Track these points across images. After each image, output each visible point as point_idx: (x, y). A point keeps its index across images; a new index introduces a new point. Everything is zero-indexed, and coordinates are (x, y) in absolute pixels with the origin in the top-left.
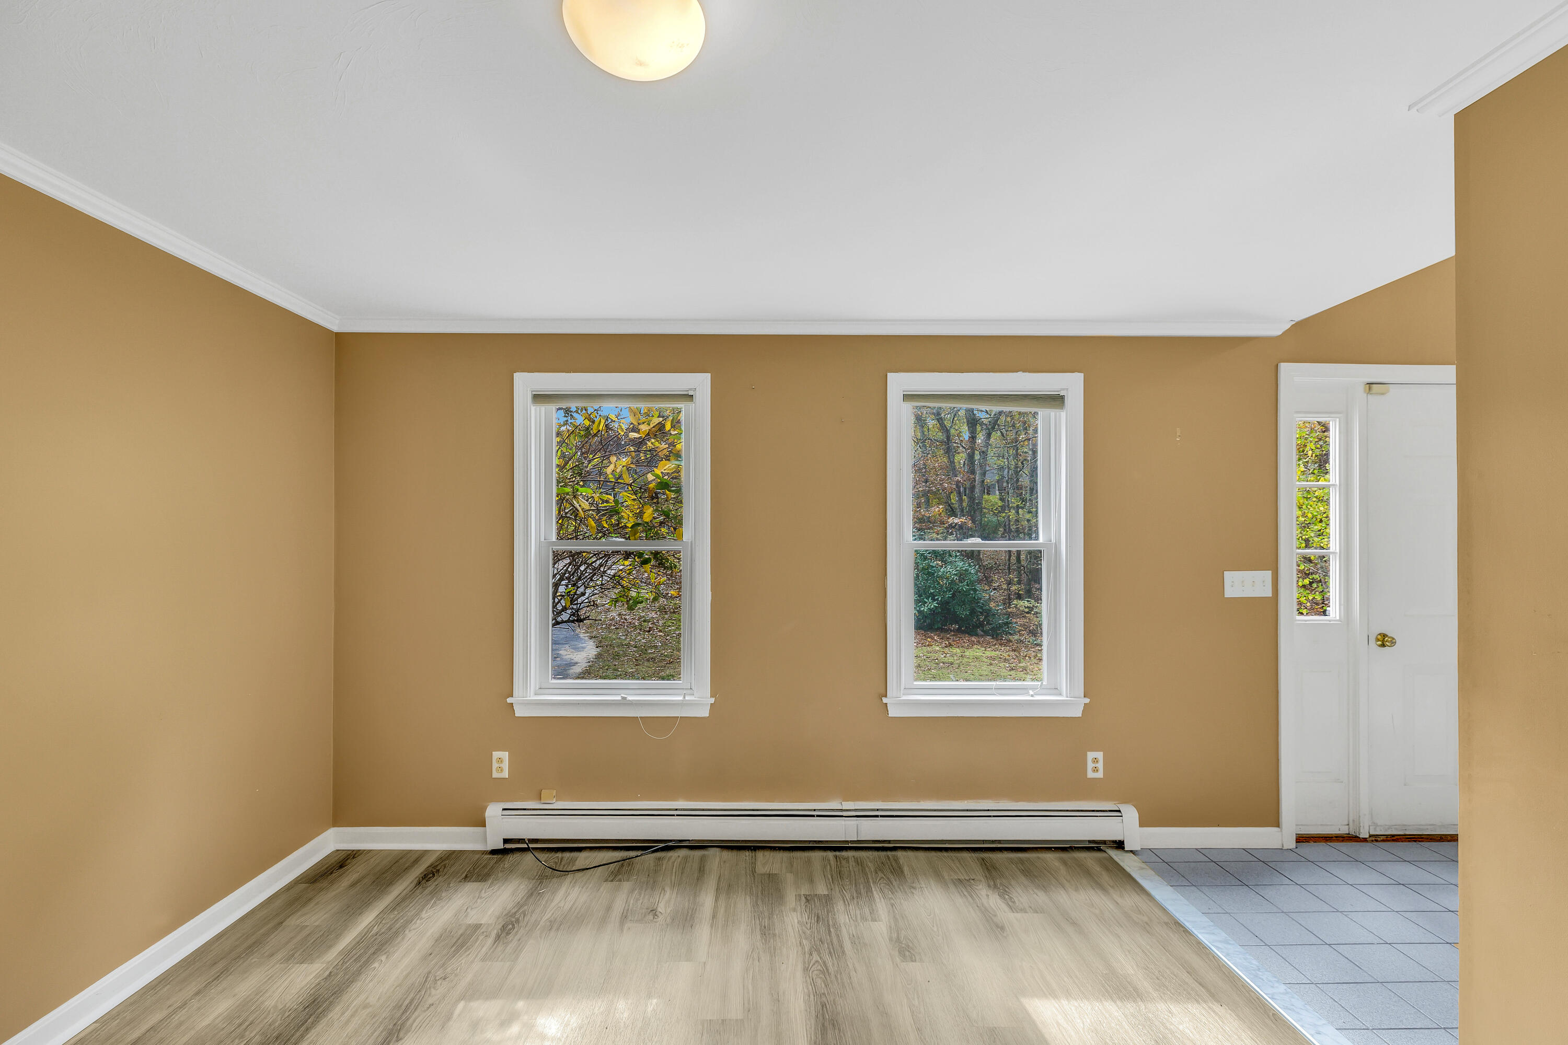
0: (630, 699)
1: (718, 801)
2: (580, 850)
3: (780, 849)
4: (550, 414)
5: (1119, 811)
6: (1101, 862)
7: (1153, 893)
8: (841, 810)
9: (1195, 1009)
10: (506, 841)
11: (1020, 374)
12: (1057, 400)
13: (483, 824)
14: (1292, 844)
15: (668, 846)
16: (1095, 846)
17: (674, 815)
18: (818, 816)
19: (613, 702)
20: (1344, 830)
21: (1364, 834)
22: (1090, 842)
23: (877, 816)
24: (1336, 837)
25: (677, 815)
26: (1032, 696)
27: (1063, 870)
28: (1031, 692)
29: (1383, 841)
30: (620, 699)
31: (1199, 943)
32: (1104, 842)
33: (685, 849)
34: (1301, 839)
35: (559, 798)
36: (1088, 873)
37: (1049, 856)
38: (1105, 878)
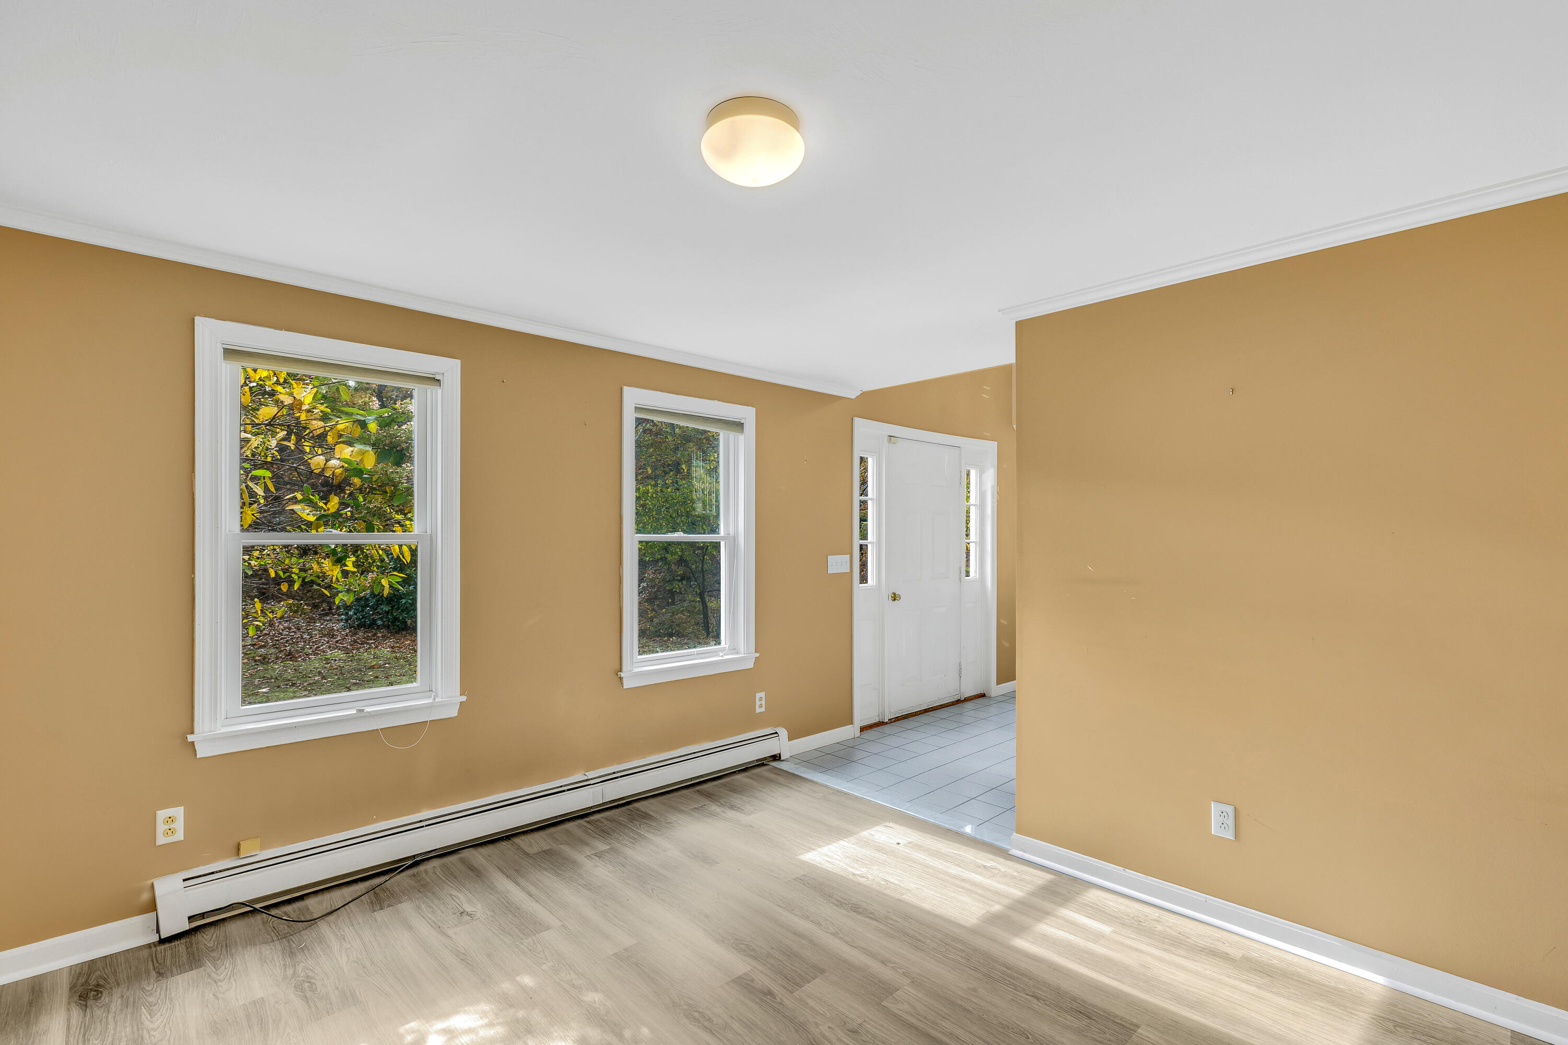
0: (369, 710)
1: (467, 801)
2: (301, 898)
3: (532, 831)
4: (231, 372)
5: (776, 733)
6: (769, 770)
7: (814, 779)
8: (587, 780)
9: (880, 828)
10: (191, 919)
11: (716, 402)
12: (738, 426)
13: (152, 906)
14: (858, 733)
15: (416, 861)
16: (761, 763)
17: (423, 827)
18: (568, 790)
19: (347, 718)
20: (875, 720)
21: (886, 720)
22: (757, 760)
23: (617, 778)
24: (875, 725)
25: (427, 826)
26: (722, 656)
27: (754, 783)
28: (721, 654)
29: (894, 722)
30: (355, 712)
31: (857, 797)
32: (765, 759)
33: (434, 859)
34: (863, 729)
35: (263, 847)
36: (769, 780)
37: (738, 777)
38: (781, 780)
